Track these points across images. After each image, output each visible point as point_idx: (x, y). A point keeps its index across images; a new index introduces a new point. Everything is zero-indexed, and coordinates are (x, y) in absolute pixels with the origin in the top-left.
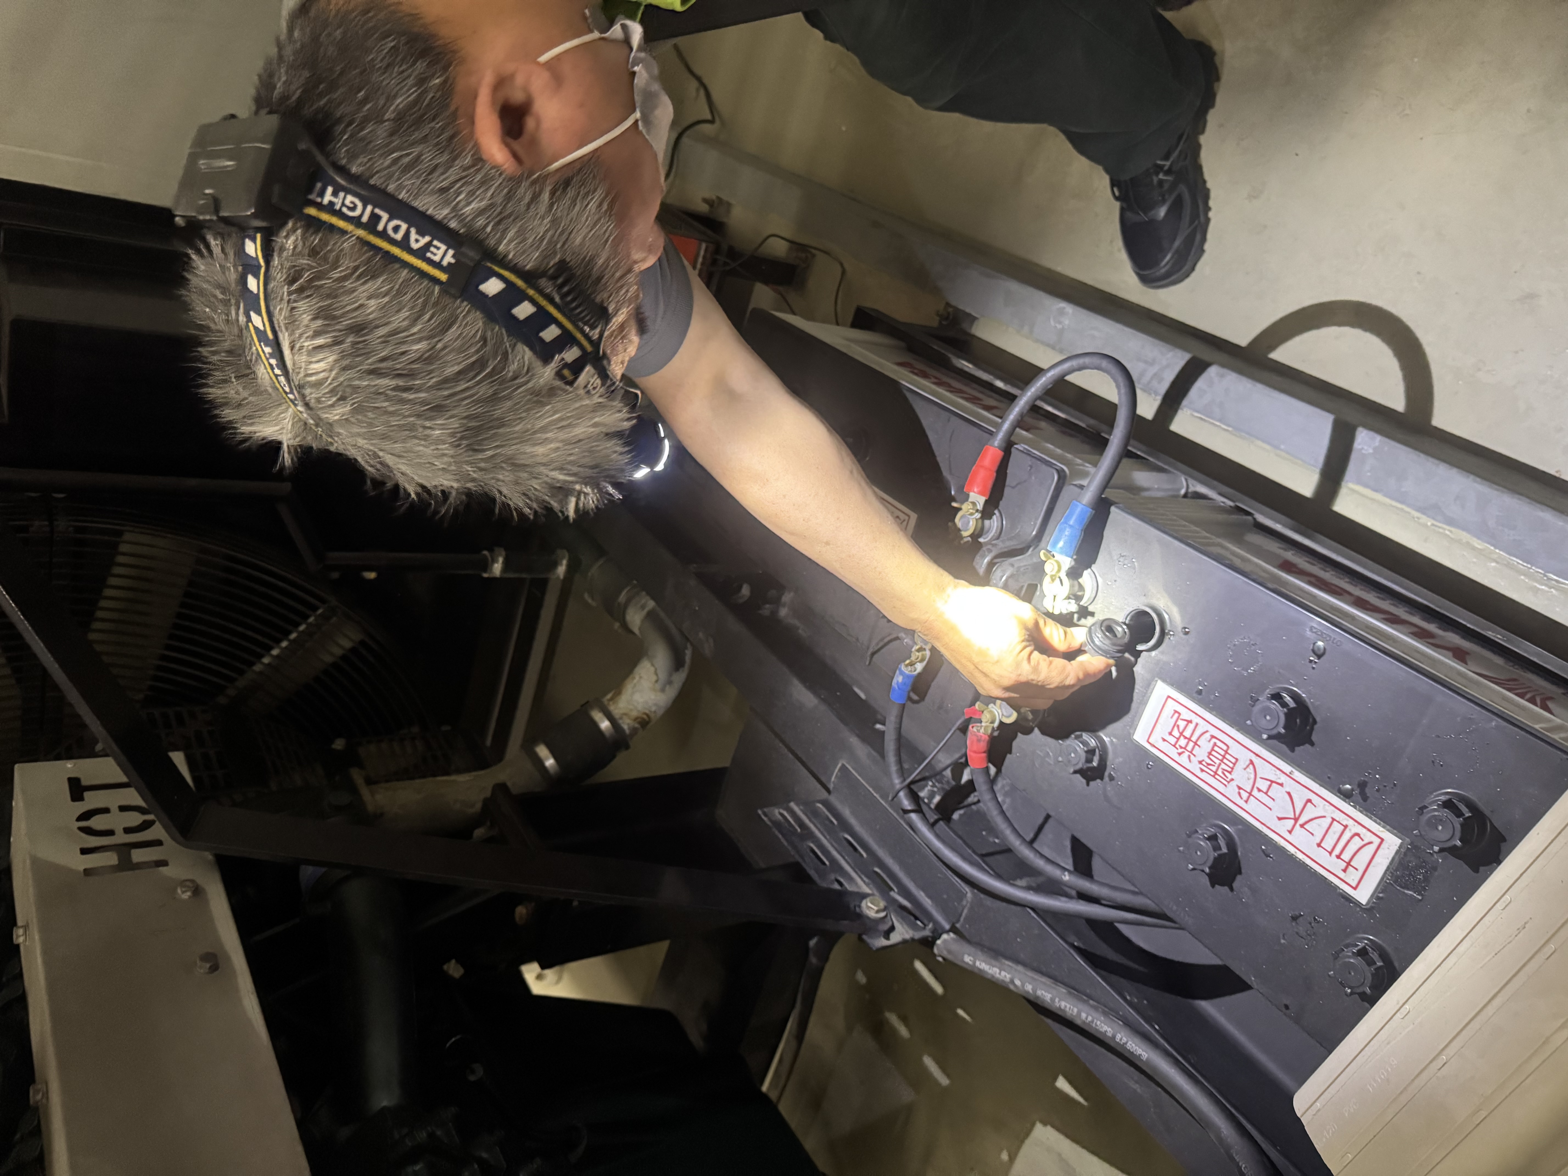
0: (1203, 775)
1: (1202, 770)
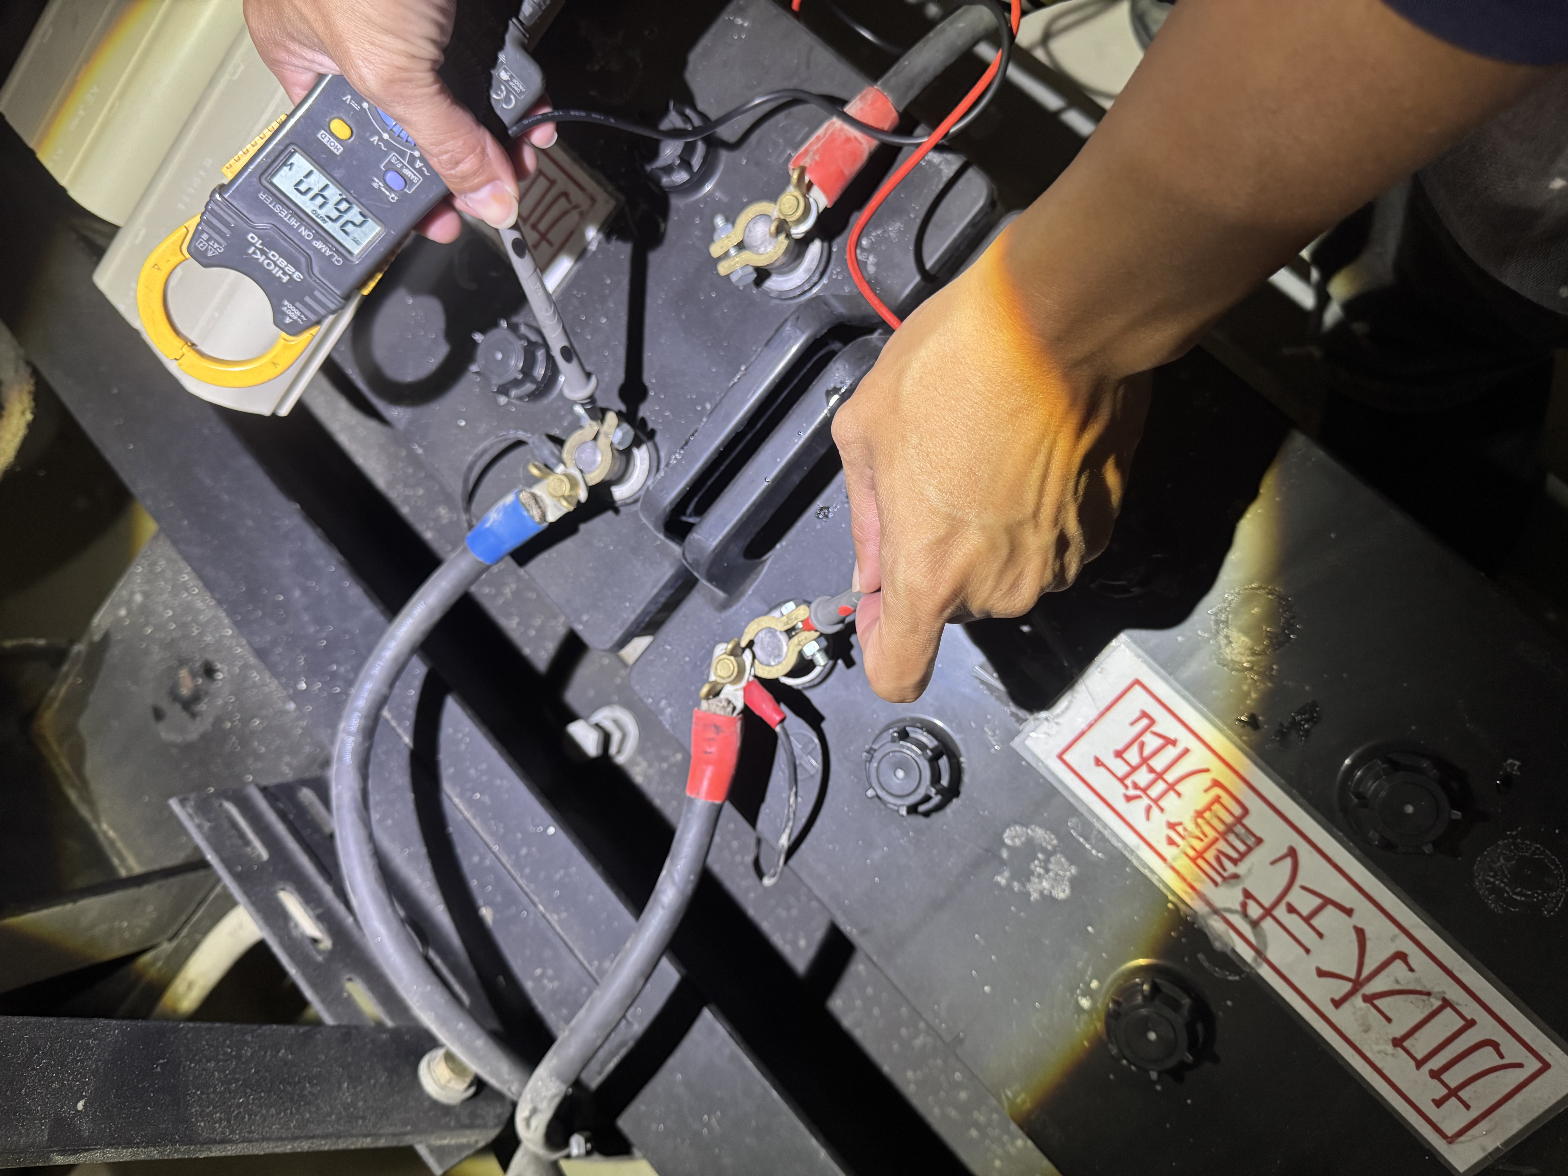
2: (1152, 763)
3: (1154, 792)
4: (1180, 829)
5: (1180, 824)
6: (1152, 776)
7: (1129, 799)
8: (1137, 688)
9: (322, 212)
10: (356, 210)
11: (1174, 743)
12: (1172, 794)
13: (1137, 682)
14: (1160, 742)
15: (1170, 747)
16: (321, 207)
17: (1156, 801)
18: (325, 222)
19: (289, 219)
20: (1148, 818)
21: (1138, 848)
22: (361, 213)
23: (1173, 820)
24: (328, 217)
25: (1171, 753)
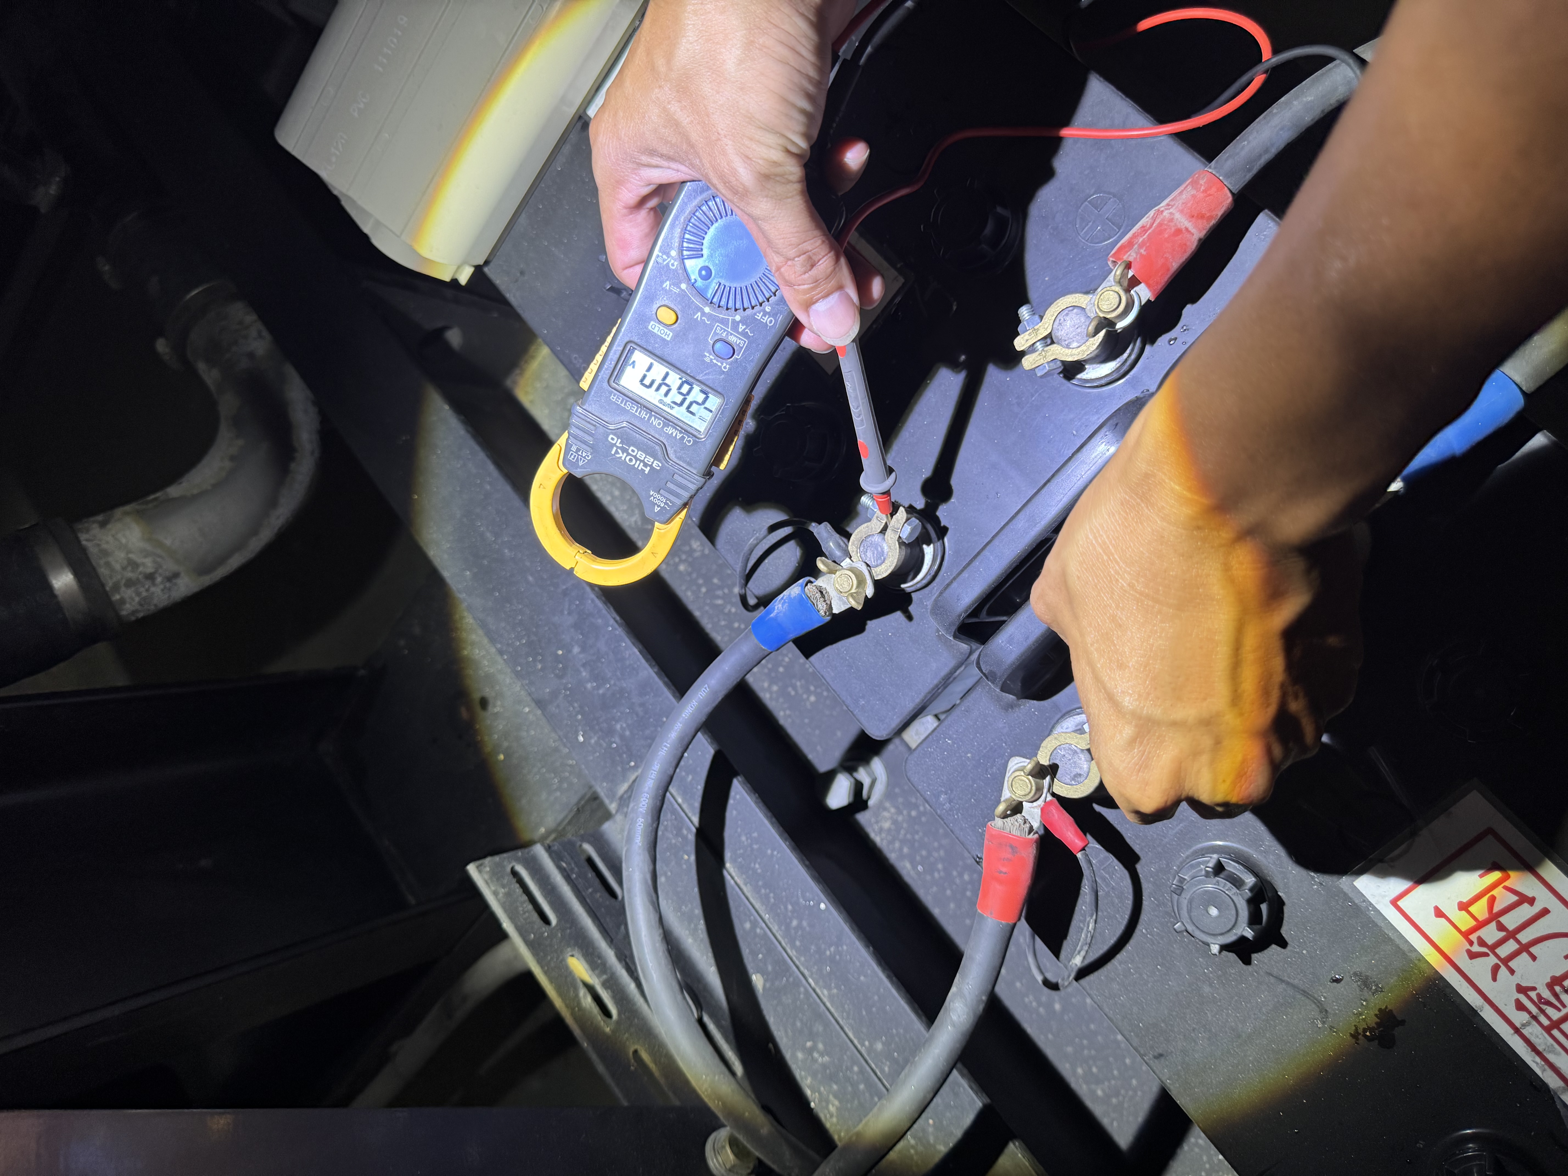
0: (1519, 1018)
1: (1520, 1006)
2: (1504, 920)
3: (1504, 951)
4: (1533, 994)
5: (1534, 989)
6: (1503, 934)
7: (1472, 955)
8: (1490, 837)
9: (668, 400)
10: (696, 389)
11: (1531, 901)
12: (1525, 955)
13: (1490, 831)
14: (1514, 898)
15: (1526, 905)
16: (666, 394)
17: (1506, 961)
18: (672, 408)
19: (640, 414)
20: (1494, 979)
21: (1482, 1008)
22: (702, 391)
23: (1524, 984)
24: (674, 403)
25: (1525, 912)
